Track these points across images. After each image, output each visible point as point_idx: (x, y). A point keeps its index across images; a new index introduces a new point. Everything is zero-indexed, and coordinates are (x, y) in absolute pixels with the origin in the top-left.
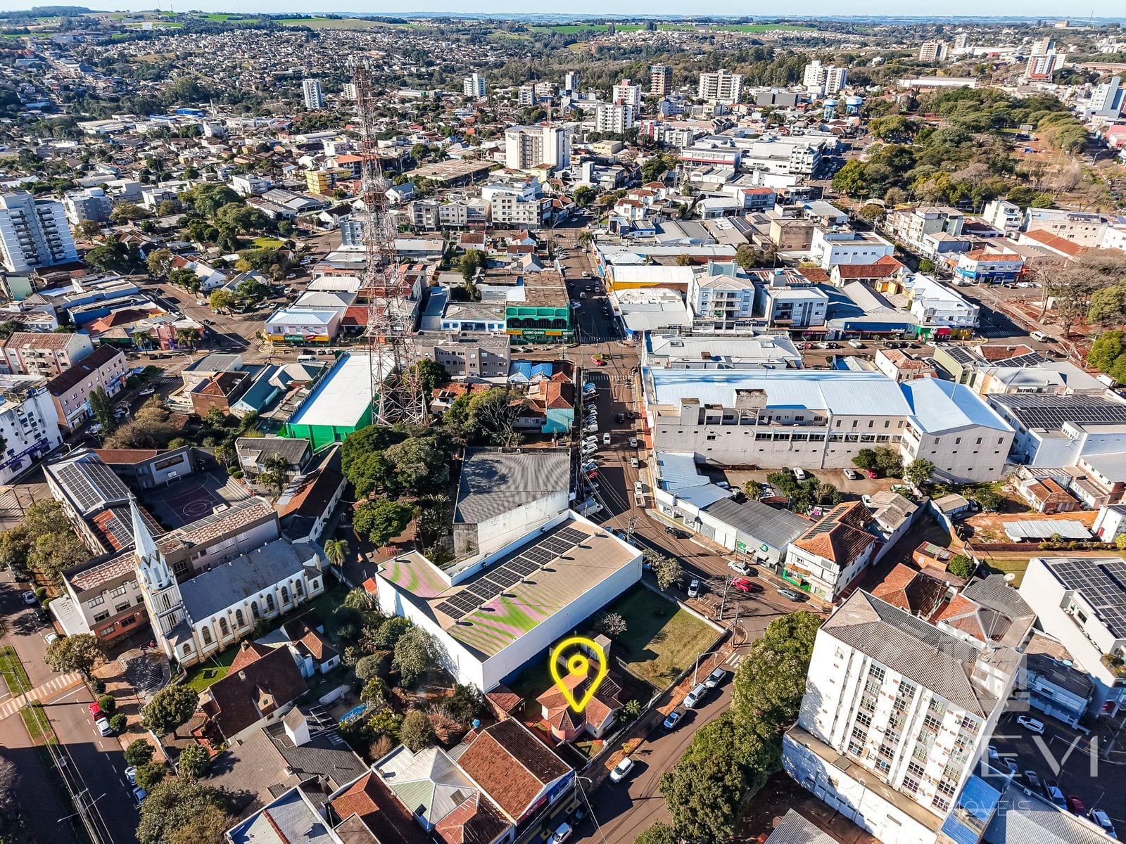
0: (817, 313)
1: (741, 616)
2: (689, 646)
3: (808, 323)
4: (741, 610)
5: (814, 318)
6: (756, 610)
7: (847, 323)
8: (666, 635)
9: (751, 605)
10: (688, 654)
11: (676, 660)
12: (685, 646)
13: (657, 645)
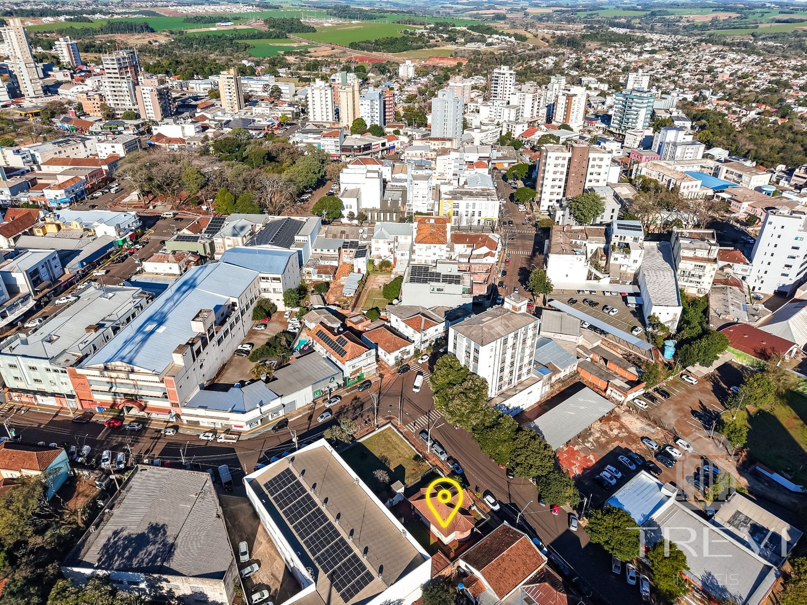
0: (56, 267)
2: (396, 447)
3: (54, 277)
5: (57, 271)
7: (81, 262)
8: (383, 456)
10: (404, 449)
11: (408, 456)
12: (395, 448)
13: (392, 463)
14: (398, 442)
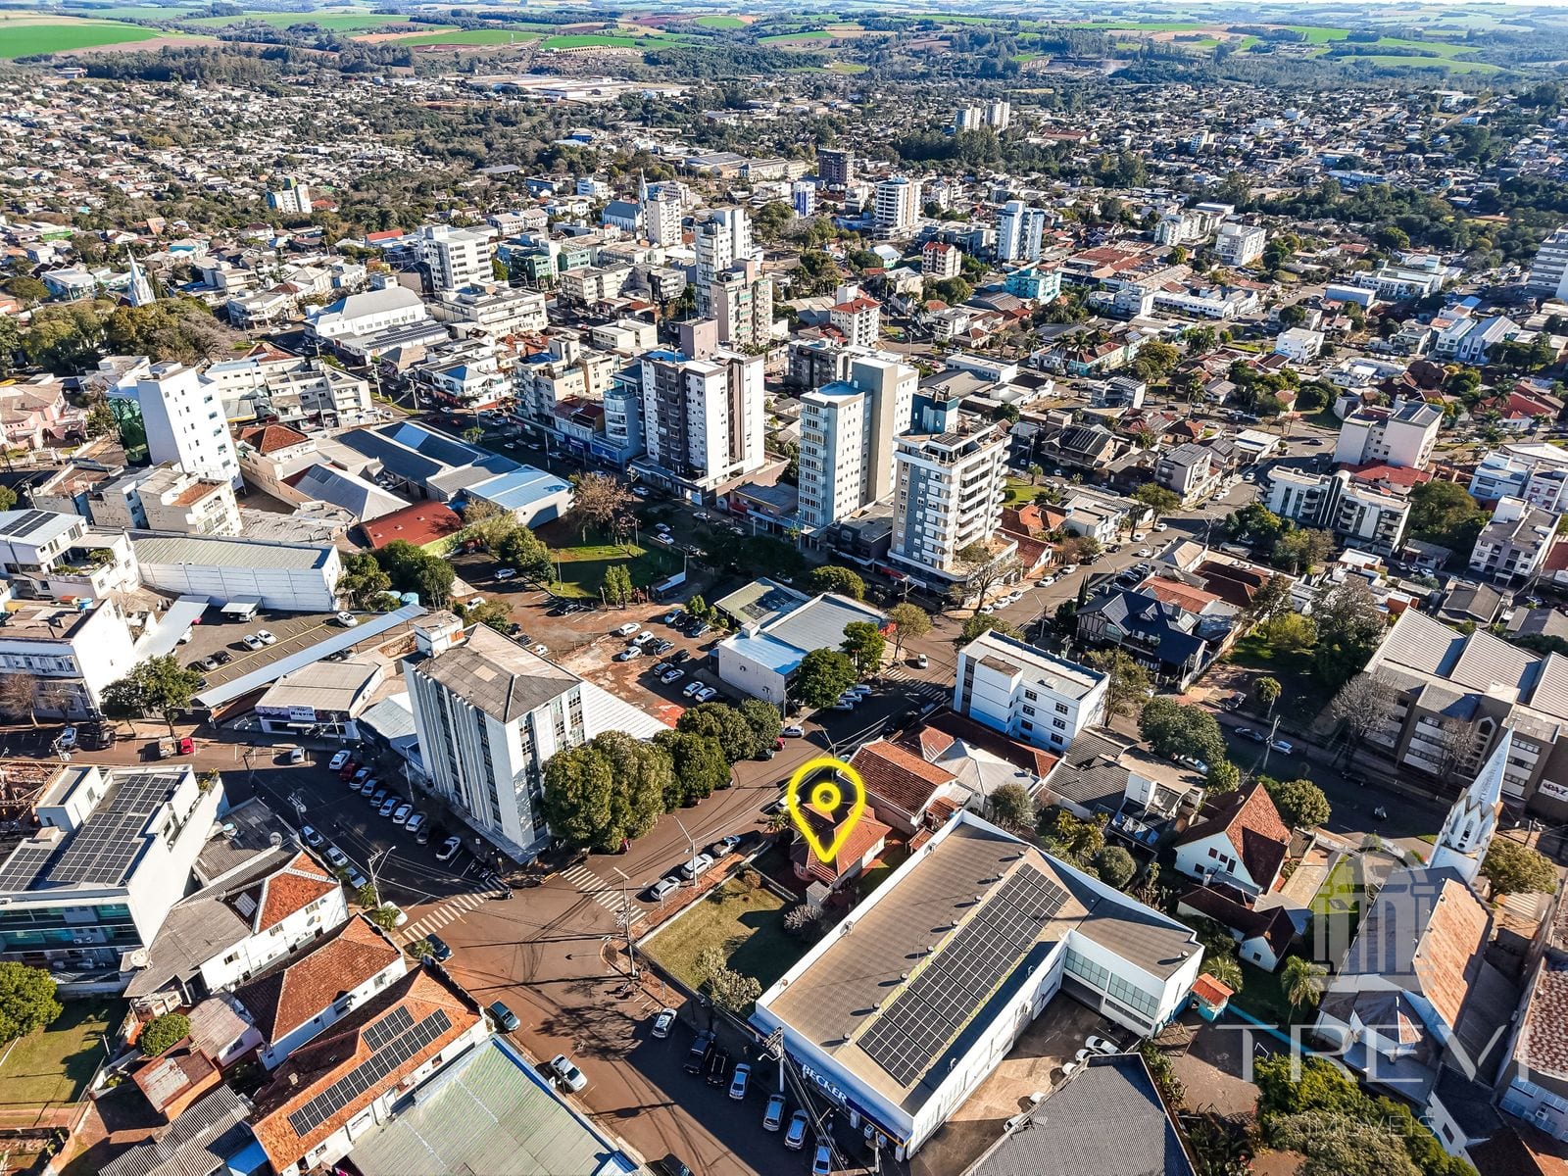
1: (598, 980)
2: (692, 932)
4: (596, 989)
6: (569, 991)
8: (724, 948)
9: (576, 1000)
11: (715, 913)
13: (740, 933)
14: (680, 931)
